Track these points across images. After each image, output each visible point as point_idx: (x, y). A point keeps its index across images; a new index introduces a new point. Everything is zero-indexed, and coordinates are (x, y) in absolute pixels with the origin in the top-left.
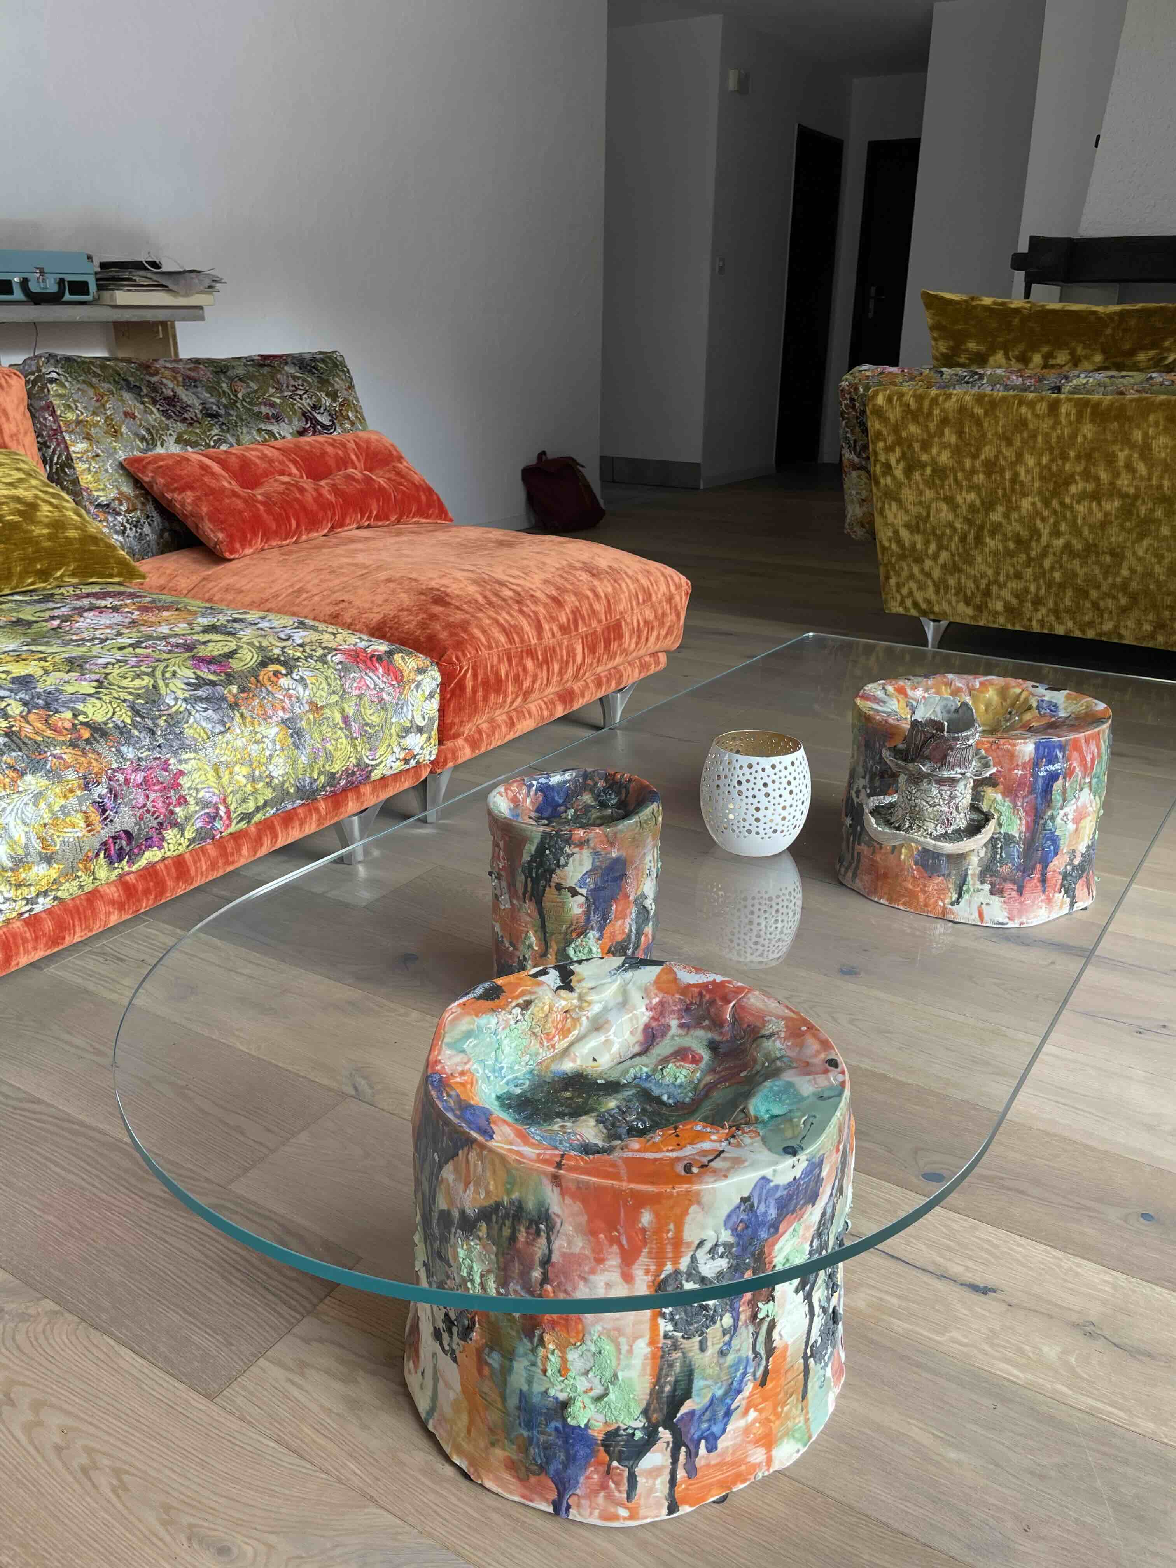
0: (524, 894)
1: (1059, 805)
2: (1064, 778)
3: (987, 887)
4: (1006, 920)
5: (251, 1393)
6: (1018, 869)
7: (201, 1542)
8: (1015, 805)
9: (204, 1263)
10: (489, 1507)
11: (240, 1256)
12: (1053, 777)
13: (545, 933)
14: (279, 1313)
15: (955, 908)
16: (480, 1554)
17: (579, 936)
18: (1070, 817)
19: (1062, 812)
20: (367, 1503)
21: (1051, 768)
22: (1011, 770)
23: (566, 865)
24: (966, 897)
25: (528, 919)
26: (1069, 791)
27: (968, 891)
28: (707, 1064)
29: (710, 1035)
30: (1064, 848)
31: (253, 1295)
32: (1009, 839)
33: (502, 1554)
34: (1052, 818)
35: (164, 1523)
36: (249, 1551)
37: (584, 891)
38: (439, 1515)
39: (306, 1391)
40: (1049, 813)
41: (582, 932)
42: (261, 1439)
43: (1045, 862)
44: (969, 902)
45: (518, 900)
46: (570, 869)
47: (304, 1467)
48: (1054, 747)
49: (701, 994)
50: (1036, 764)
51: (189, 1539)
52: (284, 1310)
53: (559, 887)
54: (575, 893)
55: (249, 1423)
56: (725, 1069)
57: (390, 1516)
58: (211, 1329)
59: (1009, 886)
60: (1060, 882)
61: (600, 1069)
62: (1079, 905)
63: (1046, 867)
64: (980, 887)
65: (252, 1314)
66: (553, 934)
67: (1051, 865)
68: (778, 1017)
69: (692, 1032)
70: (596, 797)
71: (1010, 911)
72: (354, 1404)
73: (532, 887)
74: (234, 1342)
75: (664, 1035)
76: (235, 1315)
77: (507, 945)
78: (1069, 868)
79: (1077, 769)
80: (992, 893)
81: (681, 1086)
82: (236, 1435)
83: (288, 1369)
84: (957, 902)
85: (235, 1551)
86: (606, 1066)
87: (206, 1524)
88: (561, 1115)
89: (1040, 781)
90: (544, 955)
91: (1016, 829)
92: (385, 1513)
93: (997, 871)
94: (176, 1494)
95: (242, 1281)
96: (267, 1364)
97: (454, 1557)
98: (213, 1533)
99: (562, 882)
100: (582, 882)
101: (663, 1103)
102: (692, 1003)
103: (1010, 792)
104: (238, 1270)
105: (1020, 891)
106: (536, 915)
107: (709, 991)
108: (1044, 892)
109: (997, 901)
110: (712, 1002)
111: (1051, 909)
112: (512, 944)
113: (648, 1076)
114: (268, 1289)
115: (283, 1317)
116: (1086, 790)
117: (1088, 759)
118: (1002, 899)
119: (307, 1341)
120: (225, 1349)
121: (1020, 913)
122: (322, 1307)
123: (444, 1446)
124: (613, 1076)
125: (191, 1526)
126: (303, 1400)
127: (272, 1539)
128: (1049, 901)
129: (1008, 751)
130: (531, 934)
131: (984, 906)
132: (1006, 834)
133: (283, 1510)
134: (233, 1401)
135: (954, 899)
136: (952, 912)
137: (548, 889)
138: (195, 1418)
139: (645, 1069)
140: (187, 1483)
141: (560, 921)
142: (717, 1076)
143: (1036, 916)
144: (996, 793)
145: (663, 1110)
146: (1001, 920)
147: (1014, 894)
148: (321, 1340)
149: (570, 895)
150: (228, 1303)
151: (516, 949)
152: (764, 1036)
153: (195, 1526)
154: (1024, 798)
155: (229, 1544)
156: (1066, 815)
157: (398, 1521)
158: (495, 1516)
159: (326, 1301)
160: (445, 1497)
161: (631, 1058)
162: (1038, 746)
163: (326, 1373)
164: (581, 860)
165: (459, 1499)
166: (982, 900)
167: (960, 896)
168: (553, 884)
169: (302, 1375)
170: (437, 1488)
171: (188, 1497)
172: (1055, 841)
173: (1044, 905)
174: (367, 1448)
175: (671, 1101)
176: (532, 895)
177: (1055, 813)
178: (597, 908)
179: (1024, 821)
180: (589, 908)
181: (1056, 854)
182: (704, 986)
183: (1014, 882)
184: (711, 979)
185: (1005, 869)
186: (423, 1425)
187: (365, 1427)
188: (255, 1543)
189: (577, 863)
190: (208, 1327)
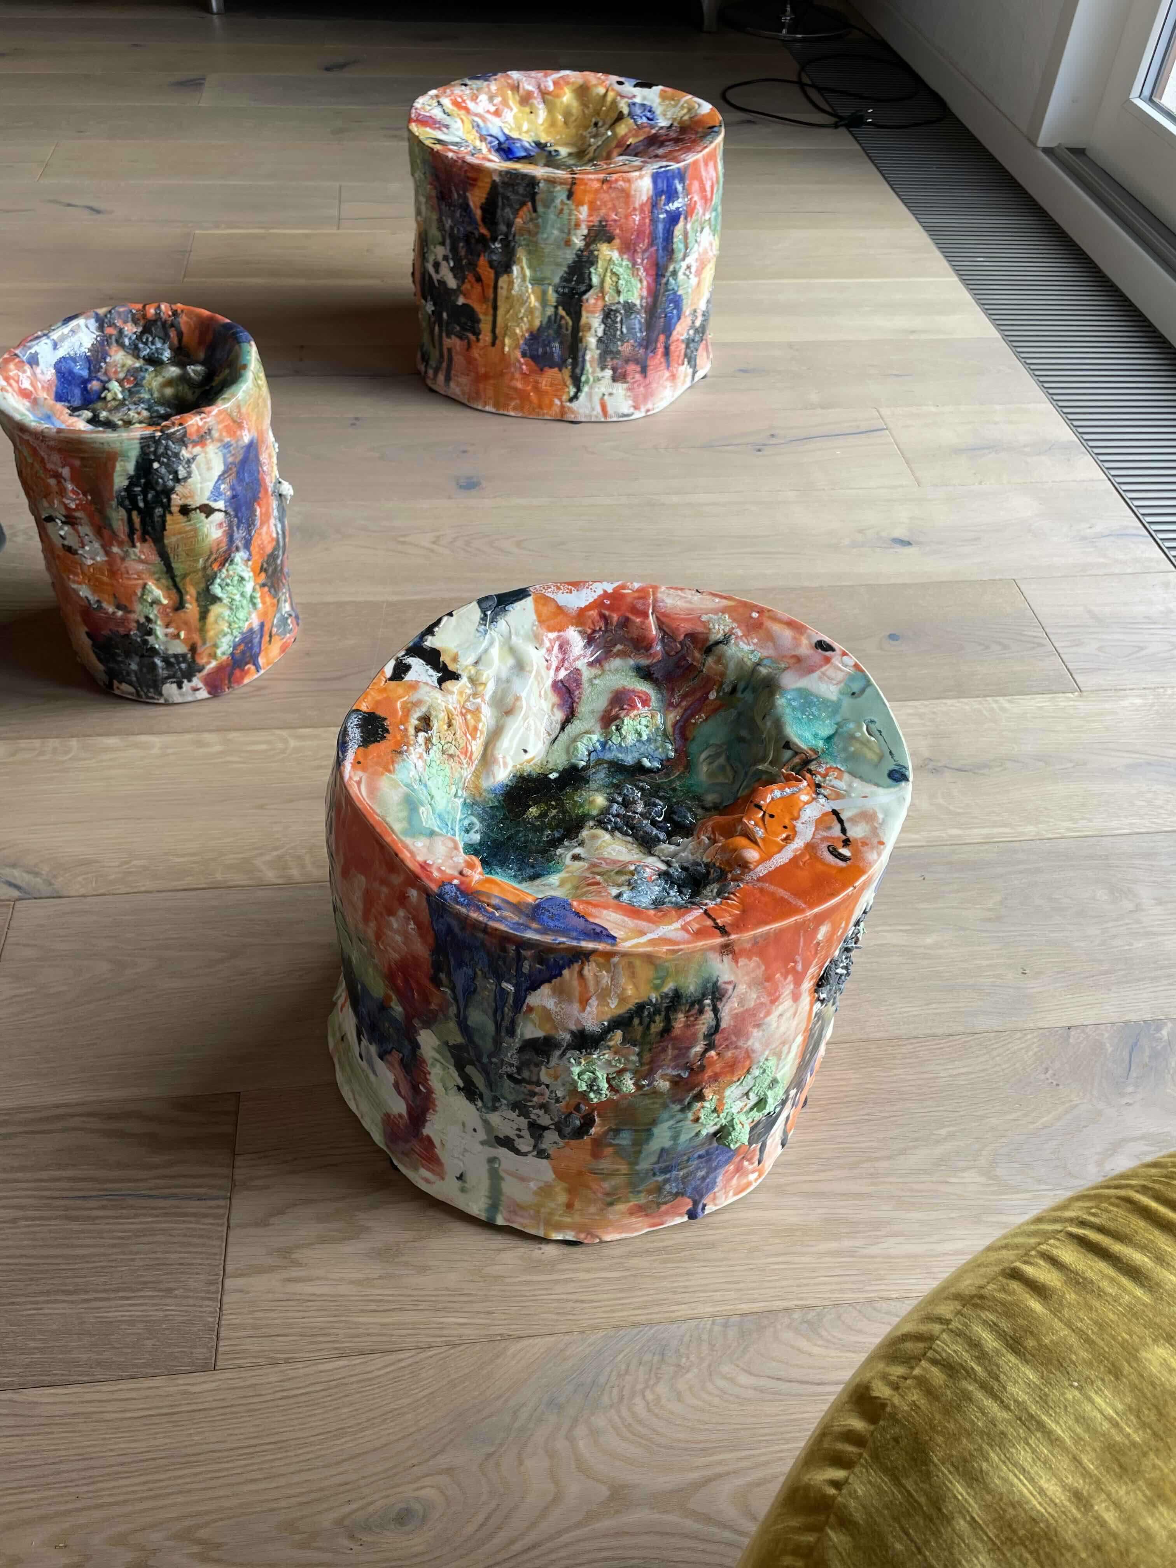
0: (131, 534)
1: (681, 255)
2: (686, 218)
3: (608, 373)
4: (632, 410)
5: (255, 1327)
6: (640, 345)
7: (367, 1528)
8: (634, 264)
9: (26, 1219)
10: (621, 1257)
11: (70, 1179)
12: (674, 218)
13: (173, 578)
14: (194, 1215)
15: (574, 405)
16: (656, 1309)
17: (223, 565)
18: (693, 269)
19: (684, 265)
20: (503, 1344)
21: (672, 207)
22: (627, 217)
23: (189, 474)
24: (586, 389)
25: (141, 567)
26: (690, 234)
27: (587, 382)
28: (658, 700)
29: (631, 662)
30: (687, 311)
31: (136, 1216)
32: (629, 308)
33: (675, 1292)
34: (674, 273)
35: (304, 1545)
36: (429, 1493)
37: (220, 505)
38: (582, 1301)
39: (318, 1278)
40: (671, 268)
41: (226, 559)
42: (322, 1367)
43: (668, 331)
44: (590, 396)
45: (121, 544)
46: (196, 477)
47: (400, 1360)
48: (674, 178)
49: (603, 616)
50: (654, 204)
51: (352, 1537)
52: (193, 1206)
53: (185, 510)
54: (208, 510)
55: (287, 1361)
56: (683, 697)
57: (538, 1340)
58: (124, 1290)
59: (632, 368)
60: (683, 352)
61: (537, 760)
62: (700, 374)
63: (668, 336)
64: (600, 374)
65: (160, 1238)
66: (185, 576)
67: (675, 333)
68: (715, 612)
69: (607, 666)
70: (135, 351)
71: (635, 399)
72: (386, 1254)
73: (143, 522)
74: (171, 1285)
75: (579, 684)
76: (137, 1253)
77: (111, 610)
78: (691, 332)
79: (698, 204)
80: (614, 379)
81: (649, 740)
82: (287, 1385)
83: (271, 1269)
84: (575, 397)
85: (417, 1506)
86: (543, 754)
87: (354, 1506)
88: (556, 843)
89: (660, 227)
90: (180, 606)
91: (636, 294)
92: (531, 1341)
93: (618, 352)
94: (284, 1503)
95: (103, 1208)
96: (240, 1282)
97: (636, 1331)
98: (371, 1509)
99: (189, 502)
100: (216, 493)
101: (650, 771)
102: (594, 631)
103: (628, 248)
104: (84, 1197)
105: (644, 371)
106: (155, 558)
107: (610, 608)
108: (668, 366)
109: (620, 389)
110: (625, 623)
111: (674, 387)
112: (119, 607)
113: (604, 745)
114: (151, 1196)
115: (206, 1216)
116: (707, 230)
117: (708, 188)
118: (625, 386)
119: (263, 1223)
120: (169, 1301)
121: (646, 398)
122: (240, 1174)
123: (533, 1232)
124: (560, 761)
125: (339, 1522)
126: (325, 1290)
127: (443, 1461)
128: (673, 377)
129: (623, 190)
130: (151, 585)
131: (606, 397)
132: (626, 303)
133: (422, 1423)
134: (243, 1351)
135: (572, 394)
136: (573, 412)
137: (168, 517)
138: (214, 1405)
139: (595, 737)
140: (282, 1481)
141: (192, 554)
142: (681, 711)
143: (662, 399)
144: (611, 250)
145: (659, 779)
146: (626, 411)
147: (638, 376)
148: (281, 1212)
149: (203, 515)
150: (114, 1246)
151: (127, 610)
152: (718, 643)
153: (344, 1517)
154: (644, 251)
155: (403, 1505)
156: (689, 267)
157: (551, 1339)
158: (634, 1262)
159: (237, 1163)
160: (572, 1280)
161: (563, 728)
162: (655, 177)
163: (323, 1242)
164: (208, 462)
165: (588, 1271)
166: (603, 390)
167: (579, 390)
168: (175, 509)
169: (296, 1264)
170: (555, 1277)
171: (302, 1494)
172: (677, 302)
173: (668, 384)
174: (447, 1289)
175: (657, 764)
176: (145, 532)
177: (677, 267)
178: (240, 521)
179: (645, 283)
180: (230, 526)
181: (679, 318)
182: (598, 604)
183: (637, 361)
184: (600, 592)
185: (625, 348)
186: (488, 1225)
187: (423, 1269)
188: (427, 1481)
189: (203, 466)
190: (117, 1290)
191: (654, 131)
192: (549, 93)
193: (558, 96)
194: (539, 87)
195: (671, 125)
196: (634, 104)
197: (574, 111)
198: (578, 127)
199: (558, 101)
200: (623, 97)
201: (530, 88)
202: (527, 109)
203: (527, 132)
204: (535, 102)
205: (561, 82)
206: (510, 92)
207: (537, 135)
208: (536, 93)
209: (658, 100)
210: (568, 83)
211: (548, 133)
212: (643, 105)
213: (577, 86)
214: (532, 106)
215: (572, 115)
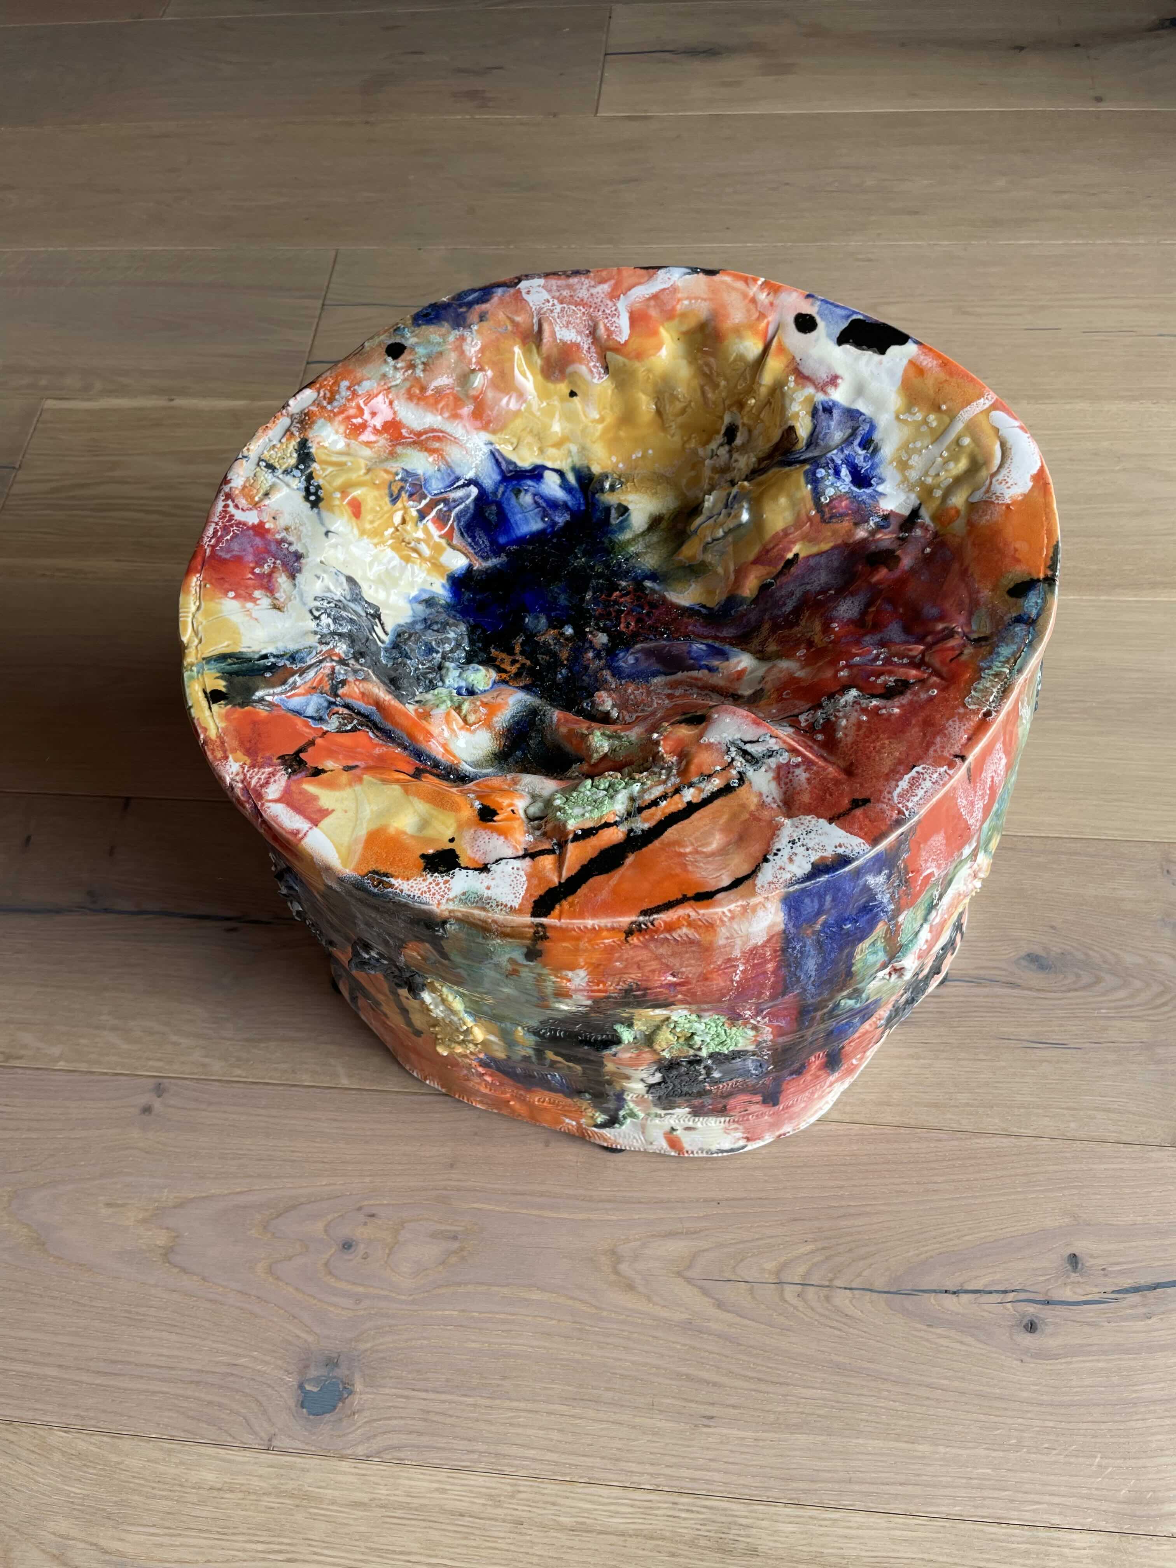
191: (861, 533)
192: (618, 349)
193: (639, 356)
194: (593, 333)
195: (915, 513)
196: (828, 410)
197: (681, 390)
198: (688, 429)
199: (640, 368)
200: (803, 378)
201: (569, 335)
202: (564, 388)
203: (558, 445)
204: (583, 369)
205: (654, 313)
206: (517, 350)
207: (583, 449)
208: (585, 343)
209: (894, 400)
210: (669, 315)
211: (613, 442)
212: (852, 415)
213: (692, 322)
214: (573, 378)
215: (674, 398)
